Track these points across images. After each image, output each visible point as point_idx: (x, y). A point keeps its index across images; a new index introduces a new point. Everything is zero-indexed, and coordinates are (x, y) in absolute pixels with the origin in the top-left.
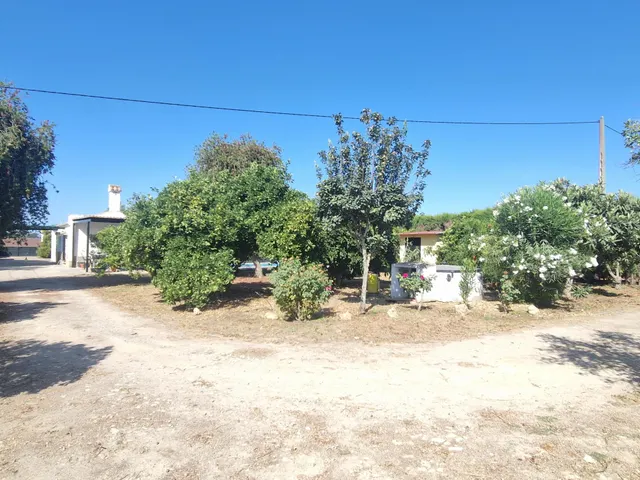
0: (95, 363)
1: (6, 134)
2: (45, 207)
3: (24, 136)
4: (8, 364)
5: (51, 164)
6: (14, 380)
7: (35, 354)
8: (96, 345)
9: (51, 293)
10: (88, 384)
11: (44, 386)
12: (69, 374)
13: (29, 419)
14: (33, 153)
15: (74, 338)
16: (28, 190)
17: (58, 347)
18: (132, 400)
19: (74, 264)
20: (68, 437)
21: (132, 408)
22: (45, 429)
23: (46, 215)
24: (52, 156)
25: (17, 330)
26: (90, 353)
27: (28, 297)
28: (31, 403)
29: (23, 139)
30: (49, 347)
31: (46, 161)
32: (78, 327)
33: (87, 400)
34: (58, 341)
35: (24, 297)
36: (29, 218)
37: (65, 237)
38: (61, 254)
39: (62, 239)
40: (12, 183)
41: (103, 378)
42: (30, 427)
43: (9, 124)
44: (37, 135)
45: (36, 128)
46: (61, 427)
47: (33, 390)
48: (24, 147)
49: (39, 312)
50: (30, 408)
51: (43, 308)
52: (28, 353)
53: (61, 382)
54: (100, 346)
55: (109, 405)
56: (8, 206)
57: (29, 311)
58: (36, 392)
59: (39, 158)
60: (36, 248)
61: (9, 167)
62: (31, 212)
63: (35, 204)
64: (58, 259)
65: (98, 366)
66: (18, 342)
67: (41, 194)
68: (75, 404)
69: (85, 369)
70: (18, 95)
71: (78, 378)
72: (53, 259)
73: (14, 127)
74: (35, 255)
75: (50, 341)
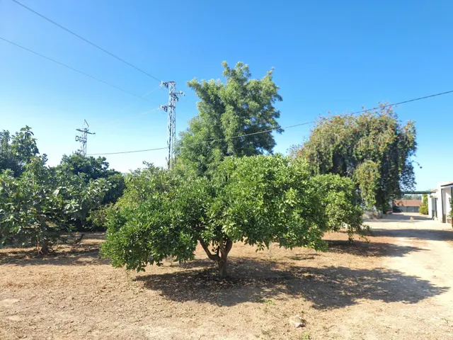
0: (432, 296)
1: (385, 136)
2: (413, 179)
3: (396, 134)
4: (379, 281)
5: (414, 149)
6: (379, 292)
7: (395, 279)
8: (438, 284)
9: (420, 241)
10: (421, 308)
11: (393, 300)
12: (411, 298)
13: (378, 316)
14: (402, 143)
15: (424, 275)
16: (400, 169)
17: (411, 279)
18: (447, 328)
19: (444, 221)
20: (396, 334)
21: (444, 334)
22: (385, 324)
23: (414, 185)
24: (415, 143)
25: (390, 262)
26: (431, 288)
27: (405, 242)
28: (383, 308)
29: (395, 136)
30: (405, 277)
31: (411, 147)
32: (430, 268)
33: (416, 317)
34: (412, 275)
35: (401, 242)
36: (403, 187)
37: (436, 199)
38: (435, 212)
39: (435, 200)
40: (390, 165)
41: (433, 307)
42: (378, 319)
43: (386, 129)
44: (404, 131)
45: (403, 127)
46: (394, 327)
47: (386, 301)
48: (396, 141)
49: (407, 253)
50: (381, 310)
51: (411, 250)
52: (391, 278)
53: (404, 301)
54: (441, 285)
55: (429, 325)
56: (389, 180)
57: (400, 251)
58: (387, 302)
59: (405, 147)
60: (418, 207)
61: (387, 156)
62: (404, 183)
63: (406, 178)
64: (433, 216)
65: (433, 298)
66: (389, 270)
67: (409, 170)
68: (407, 317)
69: (422, 298)
70: (391, 109)
71: (416, 302)
72: (430, 216)
73: (390, 130)
74: (418, 212)
75: (407, 274)
